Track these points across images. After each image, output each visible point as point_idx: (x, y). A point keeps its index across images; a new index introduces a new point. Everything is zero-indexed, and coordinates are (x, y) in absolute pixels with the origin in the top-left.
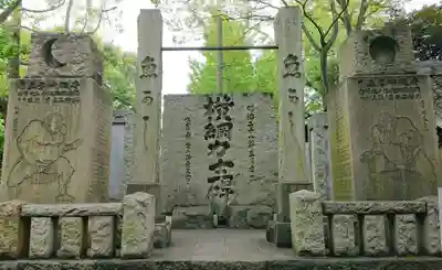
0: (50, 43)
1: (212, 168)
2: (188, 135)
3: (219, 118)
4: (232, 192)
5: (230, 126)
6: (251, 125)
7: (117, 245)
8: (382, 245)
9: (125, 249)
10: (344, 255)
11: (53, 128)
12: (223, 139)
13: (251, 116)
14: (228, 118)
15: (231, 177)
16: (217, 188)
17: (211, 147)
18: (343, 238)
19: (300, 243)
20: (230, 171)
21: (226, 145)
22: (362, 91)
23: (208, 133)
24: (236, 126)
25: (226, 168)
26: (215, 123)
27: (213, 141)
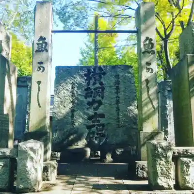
1: (90, 118)
3: (94, 84)
4: (104, 136)
5: (103, 89)
6: (118, 88)
12: (98, 98)
13: (118, 83)
14: (101, 84)
15: (103, 125)
16: (93, 133)
17: (89, 103)
20: (102, 121)
21: (100, 103)
23: (86, 94)
24: (107, 89)
25: (100, 119)
26: (92, 87)
27: (90, 99)
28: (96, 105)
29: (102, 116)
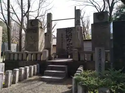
1: (67, 45)
2: (62, 38)
3: (69, 33)
5: (72, 35)
10: (82, 61)
11: (33, 38)
14: (71, 33)
15: (72, 47)
16: (69, 49)
21: (71, 40)
27: (68, 39)
29: (72, 44)
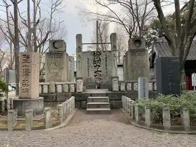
0: (54, 43)
1: (95, 72)
2: (88, 63)
4: (101, 79)
5: (100, 60)
6: (106, 60)
7: (75, 91)
8: (130, 89)
9: (77, 91)
10: (122, 91)
11: (57, 64)
12: (98, 64)
13: (106, 58)
14: (99, 58)
15: (101, 75)
16: (97, 78)
18: (123, 88)
19: (114, 89)
21: (99, 66)
22: (132, 54)
23: (94, 62)
24: (102, 61)
25: (100, 73)
26: (96, 60)
27: (95, 65)
28: (97, 67)
29: (101, 71)
